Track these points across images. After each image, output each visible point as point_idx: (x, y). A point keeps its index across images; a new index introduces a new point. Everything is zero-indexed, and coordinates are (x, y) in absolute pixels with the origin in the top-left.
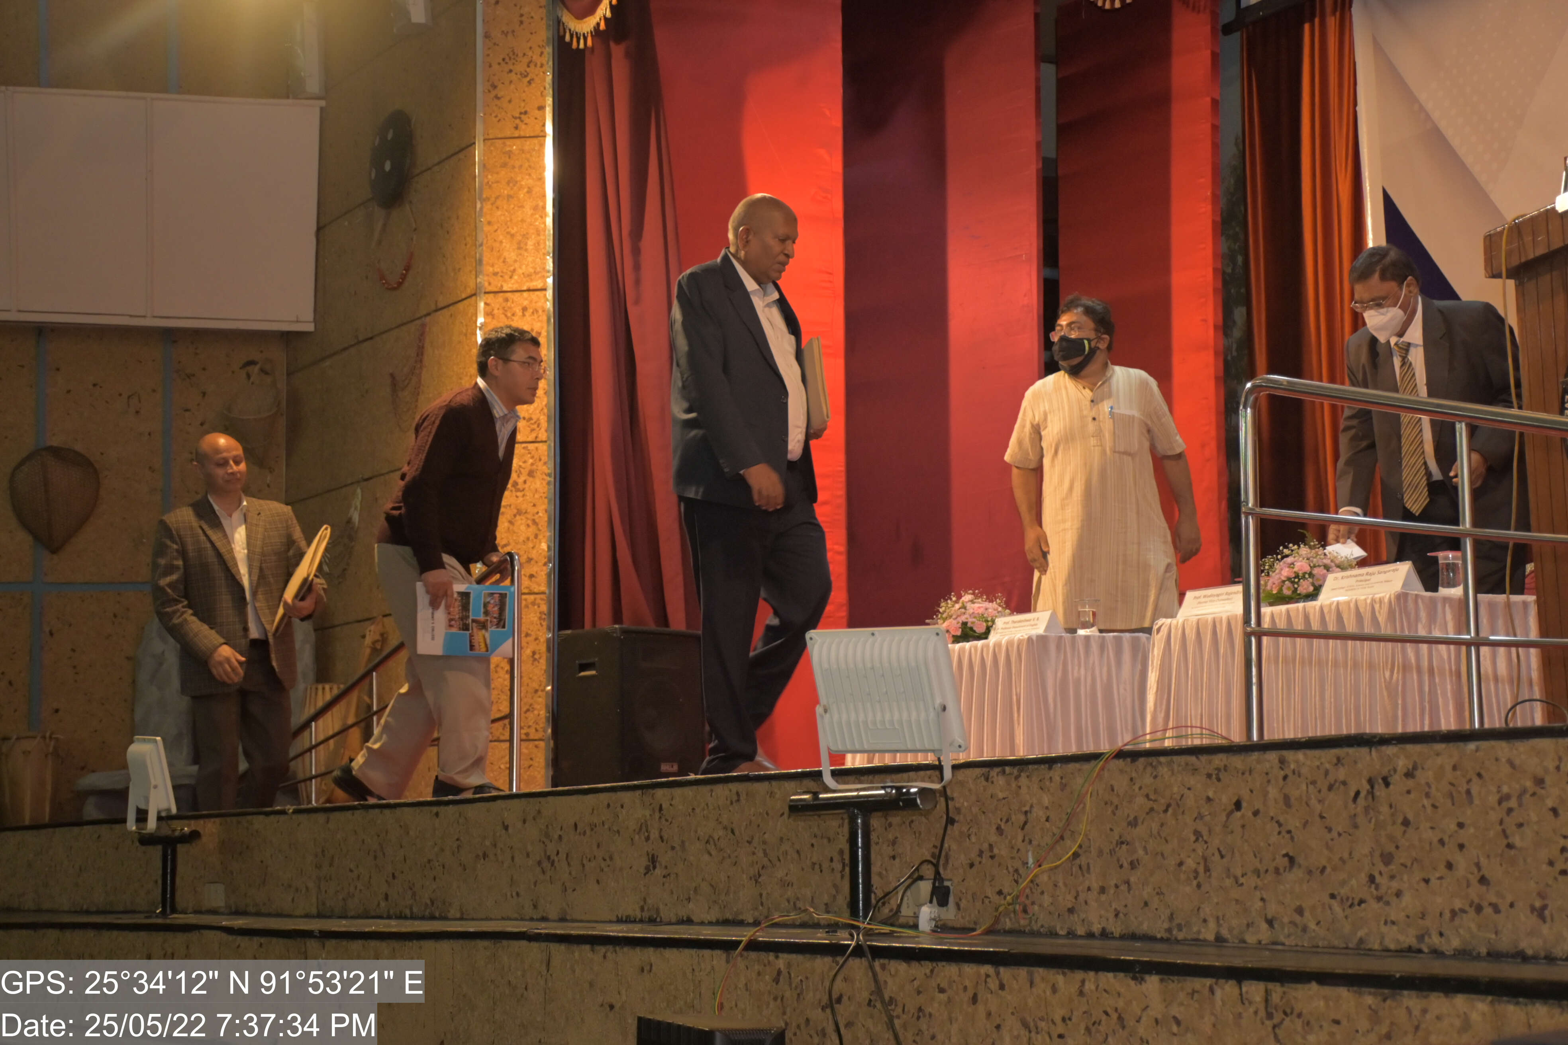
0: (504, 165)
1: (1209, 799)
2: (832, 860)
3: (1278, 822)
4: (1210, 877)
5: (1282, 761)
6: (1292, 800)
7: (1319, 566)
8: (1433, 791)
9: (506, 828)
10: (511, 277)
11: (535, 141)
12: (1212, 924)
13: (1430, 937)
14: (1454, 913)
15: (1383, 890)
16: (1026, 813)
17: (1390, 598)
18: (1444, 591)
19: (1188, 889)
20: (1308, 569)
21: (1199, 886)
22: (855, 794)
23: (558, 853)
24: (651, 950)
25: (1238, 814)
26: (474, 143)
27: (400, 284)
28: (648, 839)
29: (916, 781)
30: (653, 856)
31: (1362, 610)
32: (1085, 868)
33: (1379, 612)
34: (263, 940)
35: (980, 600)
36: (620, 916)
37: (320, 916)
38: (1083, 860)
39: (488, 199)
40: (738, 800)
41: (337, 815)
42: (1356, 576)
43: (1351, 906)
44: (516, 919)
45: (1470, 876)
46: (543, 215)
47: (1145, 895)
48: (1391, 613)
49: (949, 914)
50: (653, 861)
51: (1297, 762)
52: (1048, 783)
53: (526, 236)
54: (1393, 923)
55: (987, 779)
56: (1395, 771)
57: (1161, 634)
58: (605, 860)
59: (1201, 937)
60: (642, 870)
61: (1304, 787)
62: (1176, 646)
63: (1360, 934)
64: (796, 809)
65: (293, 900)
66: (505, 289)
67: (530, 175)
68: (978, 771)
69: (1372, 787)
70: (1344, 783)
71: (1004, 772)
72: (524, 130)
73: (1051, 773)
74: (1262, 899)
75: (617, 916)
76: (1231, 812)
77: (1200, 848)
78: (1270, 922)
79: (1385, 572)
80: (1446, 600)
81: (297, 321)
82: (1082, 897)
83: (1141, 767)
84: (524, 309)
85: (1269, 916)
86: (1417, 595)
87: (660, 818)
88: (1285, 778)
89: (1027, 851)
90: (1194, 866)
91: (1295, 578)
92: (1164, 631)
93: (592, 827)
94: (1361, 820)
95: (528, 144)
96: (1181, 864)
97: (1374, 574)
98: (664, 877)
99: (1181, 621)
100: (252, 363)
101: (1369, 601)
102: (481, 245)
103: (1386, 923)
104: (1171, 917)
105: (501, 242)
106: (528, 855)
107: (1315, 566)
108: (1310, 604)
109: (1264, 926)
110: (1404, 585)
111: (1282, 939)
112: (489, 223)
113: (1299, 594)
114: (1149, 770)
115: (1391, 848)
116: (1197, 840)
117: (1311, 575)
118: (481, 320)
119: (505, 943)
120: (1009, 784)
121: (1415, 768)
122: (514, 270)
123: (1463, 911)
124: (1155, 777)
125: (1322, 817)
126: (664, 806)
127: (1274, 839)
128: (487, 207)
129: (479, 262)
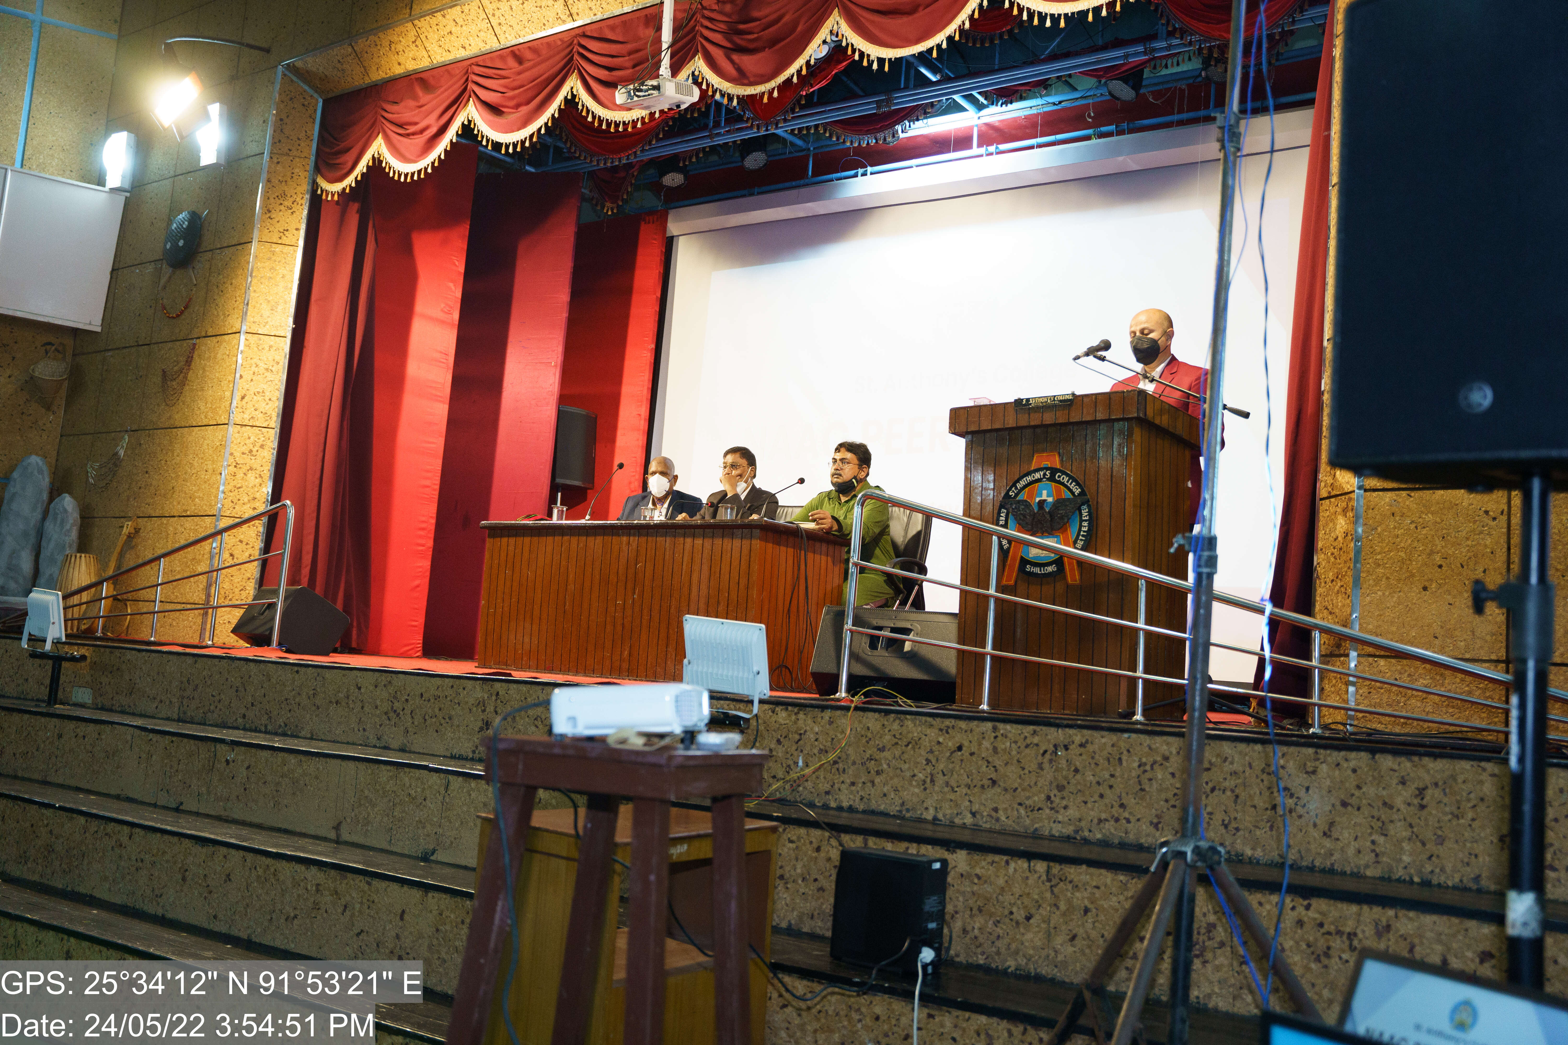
0: (270, 259)
1: (939, 743)
3: (987, 761)
4: (934, 785)
5: (995, 729)
6: (999, 750)
8: (1097, 757)
9: (359, 688)
10: (264, 326)
11: (292, 248)
12: (932, 811)
13: (1083, 832)
14: (1100, 821)
15: (1054, 805)
16: (801, 734)
19: (916, 790)
21: (925, 789)
23: (404, 709)
25: (959, 753)
26: (252, 242)
27: (178, 316)
28: (484, 711)
30: (488, 722)
32: (841, 770)
38: (841, 766)
39: (257, 277)
43: (1032, 811)
44: (361, 745)
45: (1114, 803)
47: (885, 790)
50: (487, 724)
51: (1006, 729)
52: (819, 720)
53: (277, 303)
54: (1059, 822)
55: (773, 712)
56: (1073, 742)
58: (444, 719)
59: (923, 817)
60: (477, 729)
61: (1008, 744)
63: (1036, 826)
65: (157, 707)
66: (260, 332)
67: (287, 268)
70: (1037, 745)
71: (787, 709)
72: (285, 240)
73: (823, 714)
74: (970, 801)
75: (452, 754)
76: (955, 751)
77: (929, 769)
78: (974, 814)
81: (88, 324)
82: (836, 786)
83: (892, 719)
84: (271, 347)
85: (974, 810)
88: (996, 737)
89: (799, 756)
90: (923, 778)
93: (437, 698)
94: (1046, 765)
95: (286, 249)
96: (914, 776)
100: (50, 344)
102: (248, 303)
103: (1054, 822)
104: (903, 804)
105: (261, 304)
106: (377, 707)
109: (969, 815)
111: (981, 823)
112: (255, 291)
114: (897, 721)
115: (1065, 783)
116: (927, 764)
118: (241, 348)
120: (789, 716)
121: (1087, 742)
122: (267, 322)
123: (1106, 820)
124: (902, 726)
125: (1019, 761)
127: (984, 768)
128: (255, 281)
129: (245, 314)
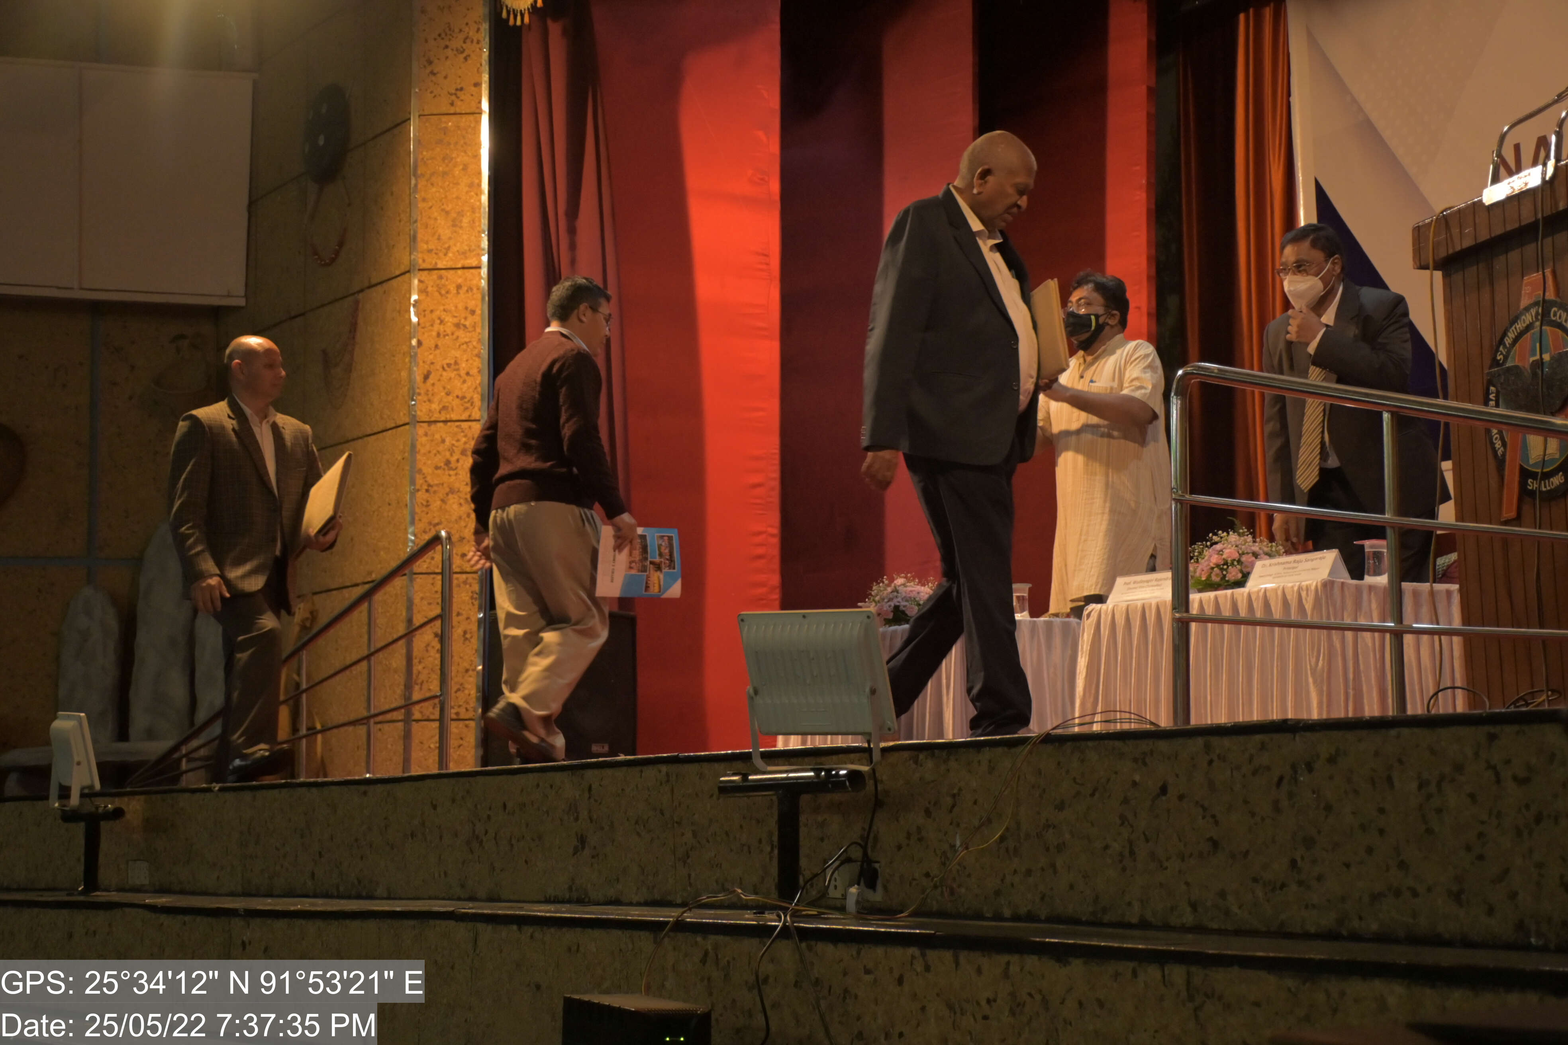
0: (440, 142)
1: (1135, 784)
2: (760, 841)
3: (1202, 806)
4: (1135, 860)
5: (1208, 747)
6: (1217, 785)
7: (1248, 553)
8: (1355, 776)
9: (435, 807)
10: (445, 255)
11: (471, 117)
12: (1136, 907)
13: (1350, 921)
14: (1373, 897)
15: (1304, 874)
16: (954, 796)
17: (1316, 586)
18: (1369, 579)
19: (1113, 873)
20: (1236, 556)
21: (1124, 869)
22: (785, 775)
23: (486, 832)
24: (578, 930)
25: (1164, 798)
26: (409, 119)
27: (333, 260)
28: (576, 819)
29: (846, 763)
30: (582, 835)
31: (1289, 597)
32: (1012, 850)
33: (1306, 600)
34: (187, 918)
35: (912, 584)
36: (548, 896)
37: (246, 894)
38: (1010, 843)
39: (423, 175)
40: (668, 781)
41: (264, 792)
42: (1284, 563)
43: (1273, 890)
44: (444, 899)
45: (1390, 861)
46: (479, 193)
47: (1071, 878)
48: (1317, 599)
49: (877, 897)
50: (582, 840)
51: (1222, 747)
52: (976, 766)
53: (461, 214)
54: (1314, 906)
55: (916, 762)
56: (1318, 756)
57: (1091, 619)
58: (533, 840)
60: (571, 851)
61: (1229, 772)
62: (1105, 632)
63: (1282, 917)
64: (726, 790)
65: (218, 877)
66: (440, 266)
67: (465, 152)
68: (906, 754)
69: (1296, 772)
70: (1268, 768)
71: (933, 756)
72: (460, 107)
74: (1187, 884)
75: (545, 897)
76: (1157, 796)
77: (1125, 832)
78: (1194, 906)
79: (1312, 560)
80: (1371, 588)
81: (228, 296)
82: (1008, 880)
83: (1068, 753)
84: (459, 287)
85: (1193, 900)
86: (1343, 583)
87: (590, 798)
88: (1210, 762)
89: (955, 834)
90: (1119, 849)
91: (1224, 565)
92: (1094, 616)
93: (522, 807)
94: (1284, 804)
95: (464, 121)
96: (1106, 847)
97: (1301, 561)
98: (593, 857)
99: (1111, 607)
100: (182, 337)
101: (1296, 589)
102: (416, 221)
103: (1307, 906)
104: (1096, 898)
105: (436, 219)
106: (456, 835)
107: (1243, 554)
108: (1238, 591)
109: (1189, 909)
110: (1330, 574)
111: (1205, 921)
113: (1228, 581)
114: (1077, 754)
115: (1313, 833)
116: (1122, 824)
117: (1239, 561)
118: (414, 297)
119: (432, 922)
120: (938, 767)
121: (1338, 753)
122: (449, 248)
123: (1382, 895)
124: (1083, 761)
125: (1246, 802)
126: (593, 786)
127: (1198, 823)
128: (422, 183)
129: (414, 239)
